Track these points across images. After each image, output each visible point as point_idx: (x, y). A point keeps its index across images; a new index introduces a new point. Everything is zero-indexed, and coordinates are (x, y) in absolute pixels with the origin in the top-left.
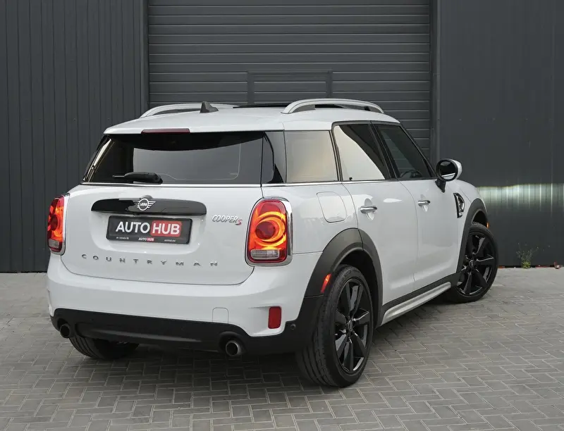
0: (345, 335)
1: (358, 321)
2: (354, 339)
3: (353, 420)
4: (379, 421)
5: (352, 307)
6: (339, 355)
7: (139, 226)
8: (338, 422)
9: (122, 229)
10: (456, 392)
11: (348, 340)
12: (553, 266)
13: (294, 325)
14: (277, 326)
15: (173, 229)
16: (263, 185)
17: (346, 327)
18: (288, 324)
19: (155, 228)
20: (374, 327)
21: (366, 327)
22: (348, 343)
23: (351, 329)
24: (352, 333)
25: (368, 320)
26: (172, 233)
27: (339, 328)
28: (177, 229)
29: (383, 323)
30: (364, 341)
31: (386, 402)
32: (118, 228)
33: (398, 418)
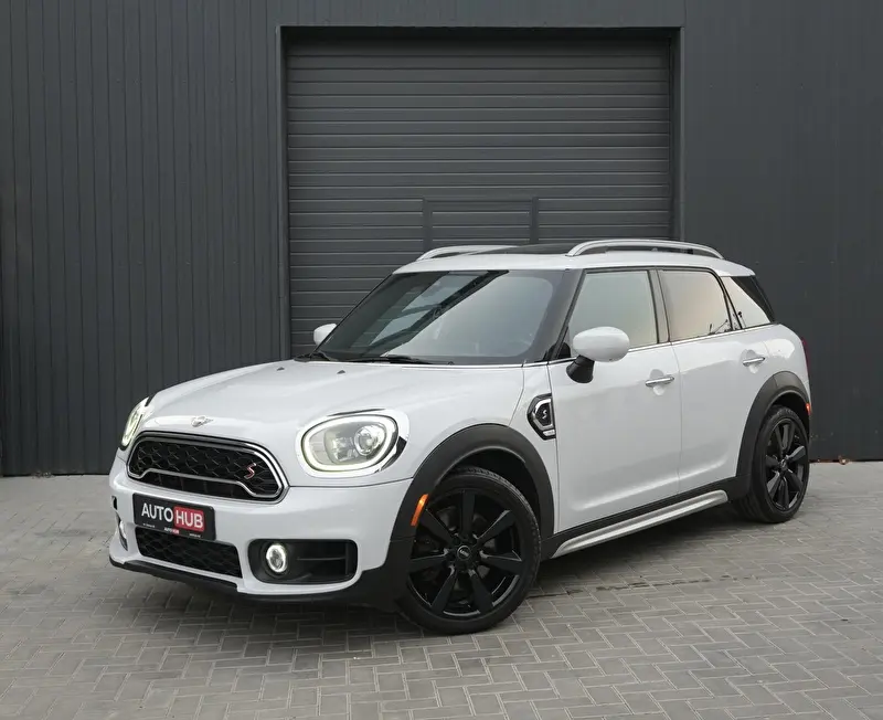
3: (596, 672)
4: (631, 672)
8: (577, 675)
10: (731, 632)
12: (838, 461)
31: (638, 646)
33: (658, 669)
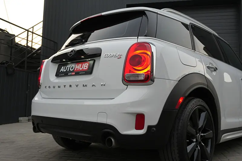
0: (195, 143)
1: (204, 135)
2: (201, 146)
5: (200, 126)
6: (190, 156)
7: (70, 67)
9: (63, 70)
11: (197, 147)
13: (155, 129)
14: (142, 128)
15: (85, 66)
16: (139, 37)
17: (196, 138)
18: (150, 127)
19: (77, 67)
20: (216, 143)
21: (210, 141)
22: (197, 149)
23: (199, 140)
24: (200, 143)
25: (211, 136)
26: (84, 69)
27: (190, 138)
28: (87, 66)
29: (221, 141)
30: (209, 149)
32: (61, 70)
